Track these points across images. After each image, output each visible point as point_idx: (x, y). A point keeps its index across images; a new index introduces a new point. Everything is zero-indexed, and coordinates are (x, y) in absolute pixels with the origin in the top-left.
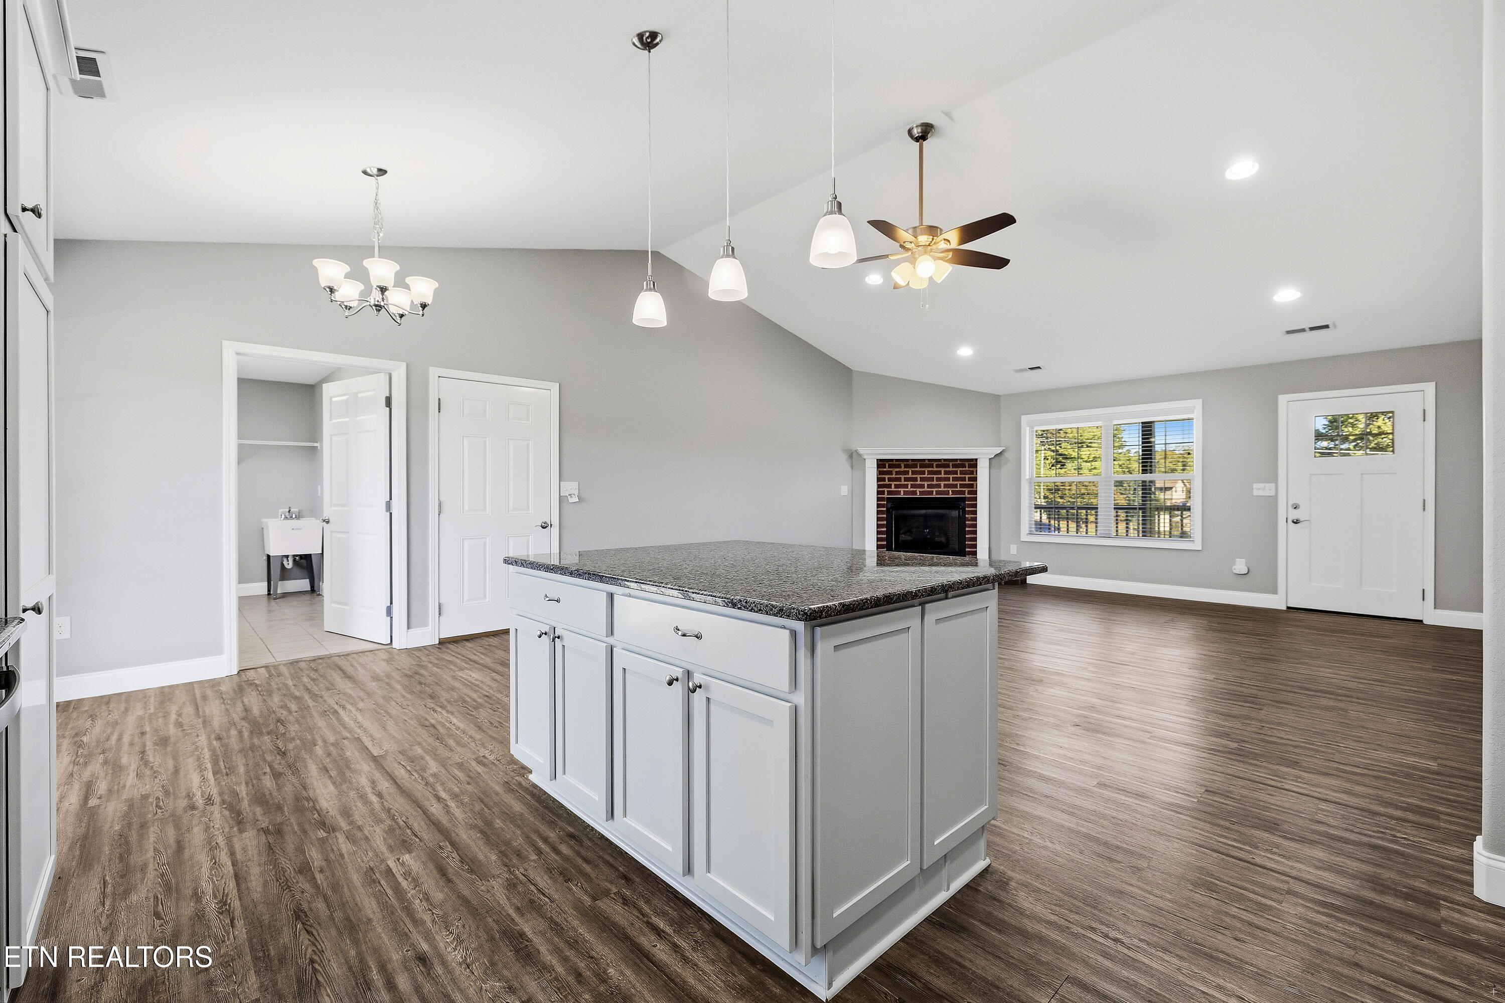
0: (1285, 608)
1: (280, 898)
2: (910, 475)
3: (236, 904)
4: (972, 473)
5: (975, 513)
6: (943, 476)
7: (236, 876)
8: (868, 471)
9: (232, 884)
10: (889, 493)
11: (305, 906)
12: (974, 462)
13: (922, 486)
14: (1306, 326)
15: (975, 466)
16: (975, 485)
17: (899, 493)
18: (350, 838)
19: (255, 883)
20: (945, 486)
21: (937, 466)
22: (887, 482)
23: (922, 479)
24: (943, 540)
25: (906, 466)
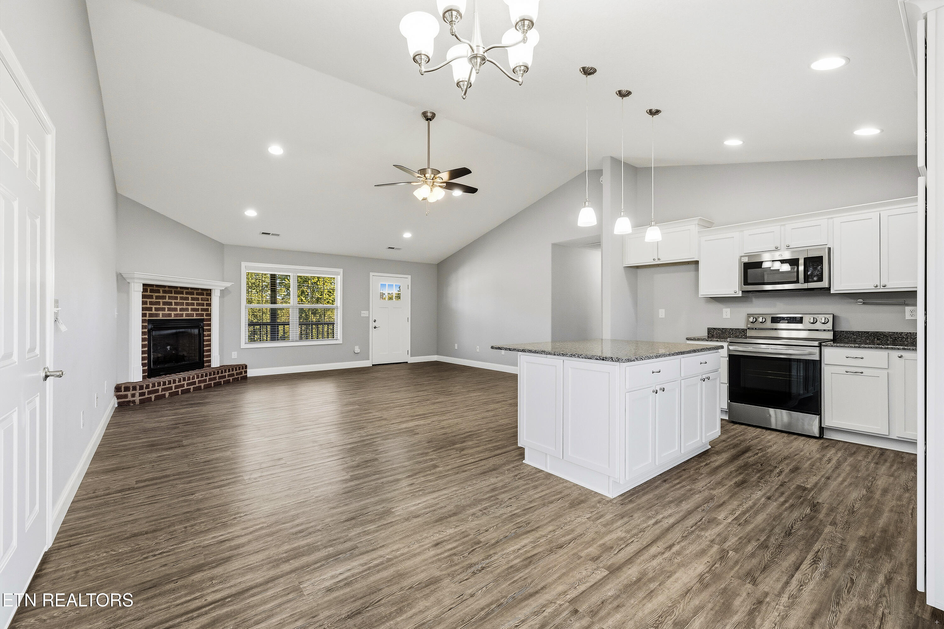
0: (371, 366)
1: (788, 545)
2: (167, 300)
3: (810, 557)
4: (208, 299)
5: (209, 330)
6: (190, 301)
7: (797, 569)
8: (135, 294)
9: (803, 567)
10: (151, 315)
11: (783, 534)
12: (209, 292)
13: (176, 310)
15: (210, 295)
16: (210, 309)
18: (725, 540)
19: (792, 558)
20: (192, 310)
21: (187, 293)
22: (149, 305)
23: (176, 304)
25: (164, 292)
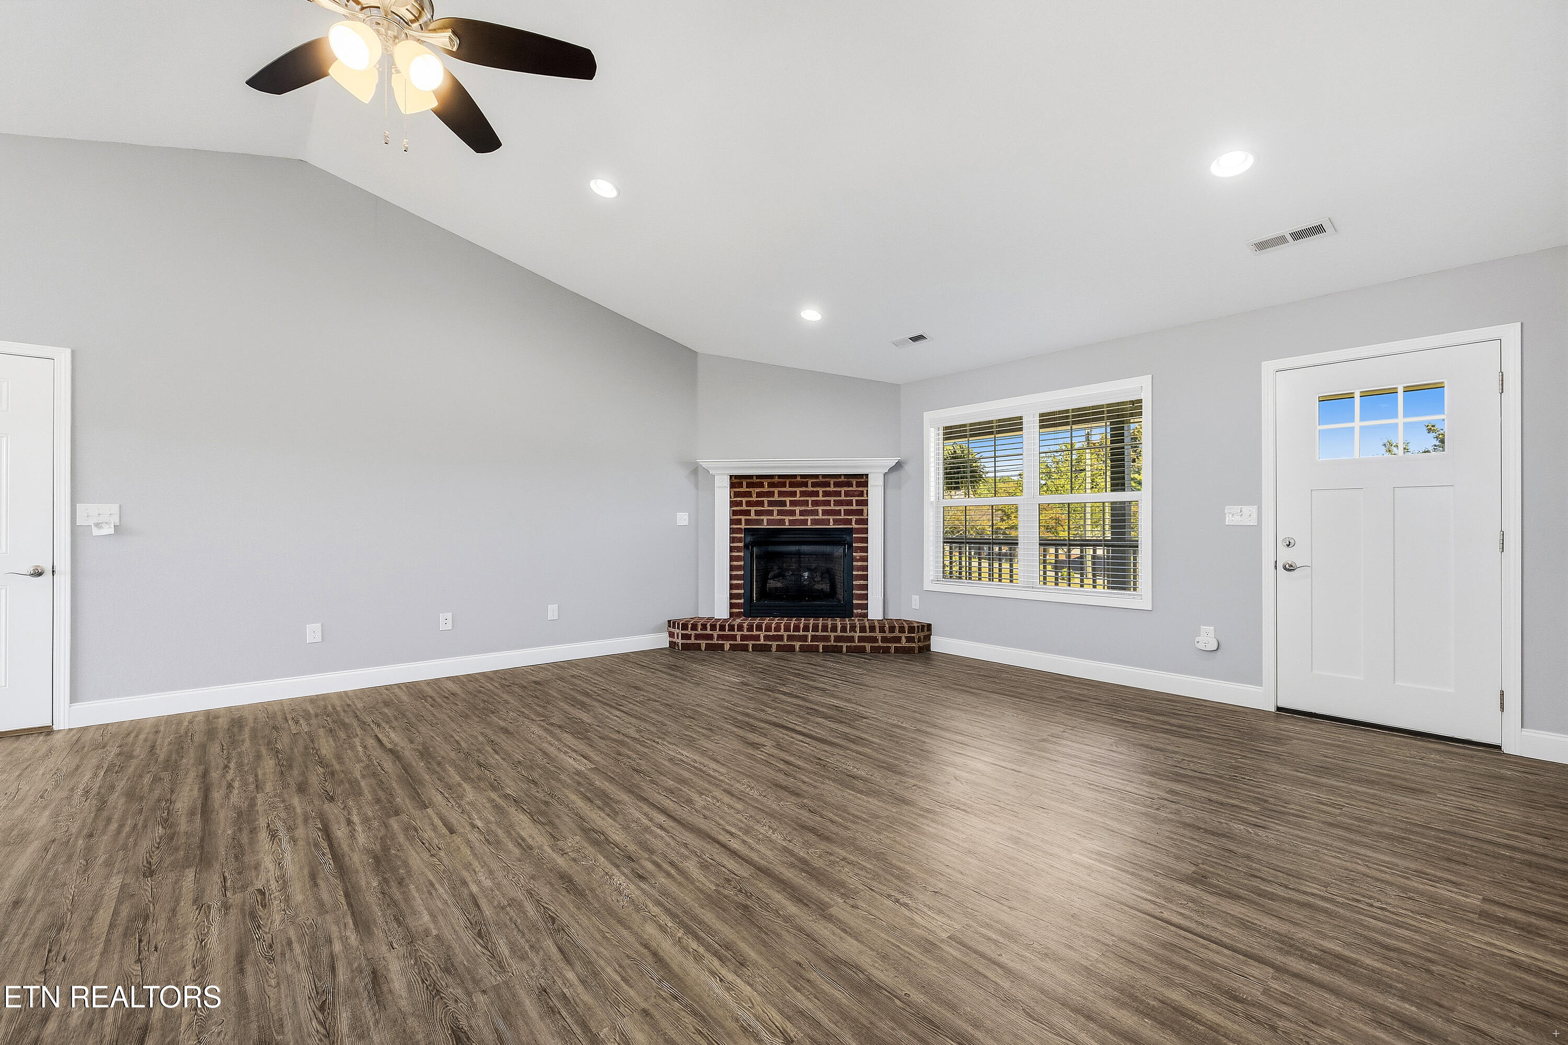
0: (1272, 709)
2: (776, 498)
4: (861, 494)
5: (865, 550)
6: (821, 498)
8: (717, 492)
10: (748, 522)
12: (864, 479)
13: (792, 513)
14: (1286, 231)
15: (865, 484)
16: (865, 511)
17: (760, 522)
20: (825, 512)
21: (815, 485)
22: (744, 507)
23: (793, 503)
24: (826, 587)
25: (771, 485)
